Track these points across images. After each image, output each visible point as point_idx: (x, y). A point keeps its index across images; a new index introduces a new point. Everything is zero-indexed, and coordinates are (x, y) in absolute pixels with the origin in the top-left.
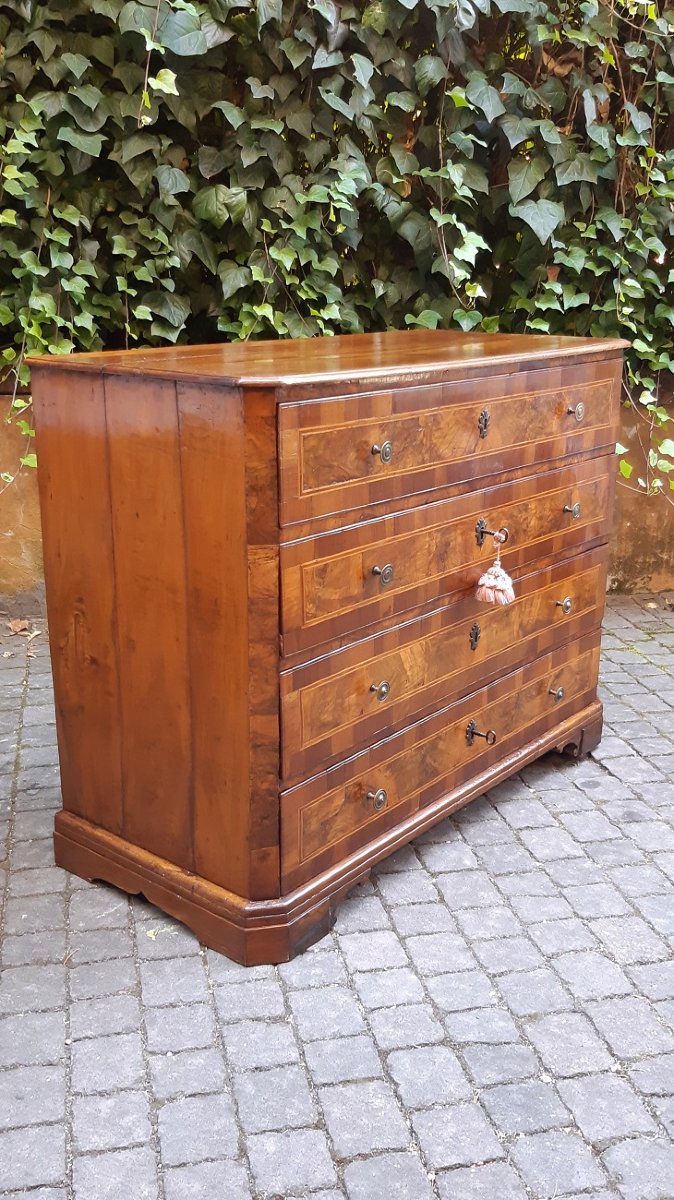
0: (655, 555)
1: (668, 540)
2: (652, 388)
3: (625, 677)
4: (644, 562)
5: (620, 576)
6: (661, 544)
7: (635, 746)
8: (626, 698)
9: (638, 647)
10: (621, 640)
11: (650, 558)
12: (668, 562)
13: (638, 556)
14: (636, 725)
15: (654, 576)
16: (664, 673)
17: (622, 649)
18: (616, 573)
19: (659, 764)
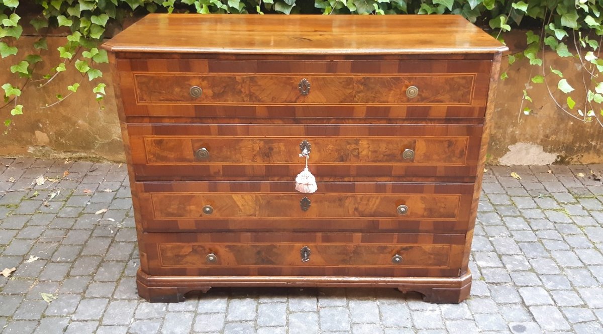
0: (588, 143)
1: (597, 133)
2: (595, 48)
3: (555, 234)
4: (580, 146)
5: (563, 154)
6: (592, 137)
7: (554, 297)
8: (554, 254)
9: (568, 209)
10: (557, 202)
11: (584, 144)
12: (595, 147)
13: (576, 143)
14: (558, 278)
15: (586, 155)
16: (582, 232)
17: (556, 210)
18: (561, 152)
19: (568, 315)
